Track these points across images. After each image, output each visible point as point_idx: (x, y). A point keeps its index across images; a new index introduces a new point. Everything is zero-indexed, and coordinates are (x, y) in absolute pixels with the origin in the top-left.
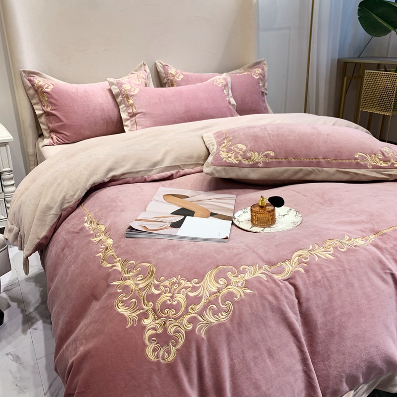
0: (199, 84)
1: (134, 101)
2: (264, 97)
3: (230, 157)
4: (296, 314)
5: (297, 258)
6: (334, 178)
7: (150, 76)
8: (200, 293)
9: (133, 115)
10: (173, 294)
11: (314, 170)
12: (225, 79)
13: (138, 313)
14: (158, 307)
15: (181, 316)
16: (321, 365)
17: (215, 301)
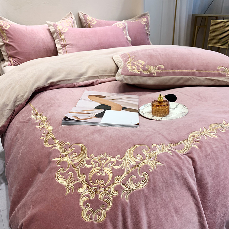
0: (107, 26)
1: (65, 36)
2: (148, 36)
3: (134, 69)
4: (193, 180)
5: (192, 137)
6: (204, 83)
7: (75, 21)
8: (123, 166)
9: (64, 46)
10: (102, 168)
11: (190, 78)
12: (124, 24)
13: (74, 183)
14: (90, 178)
15: (109, 185)
16: (210, 215)
17: (135, 173)
